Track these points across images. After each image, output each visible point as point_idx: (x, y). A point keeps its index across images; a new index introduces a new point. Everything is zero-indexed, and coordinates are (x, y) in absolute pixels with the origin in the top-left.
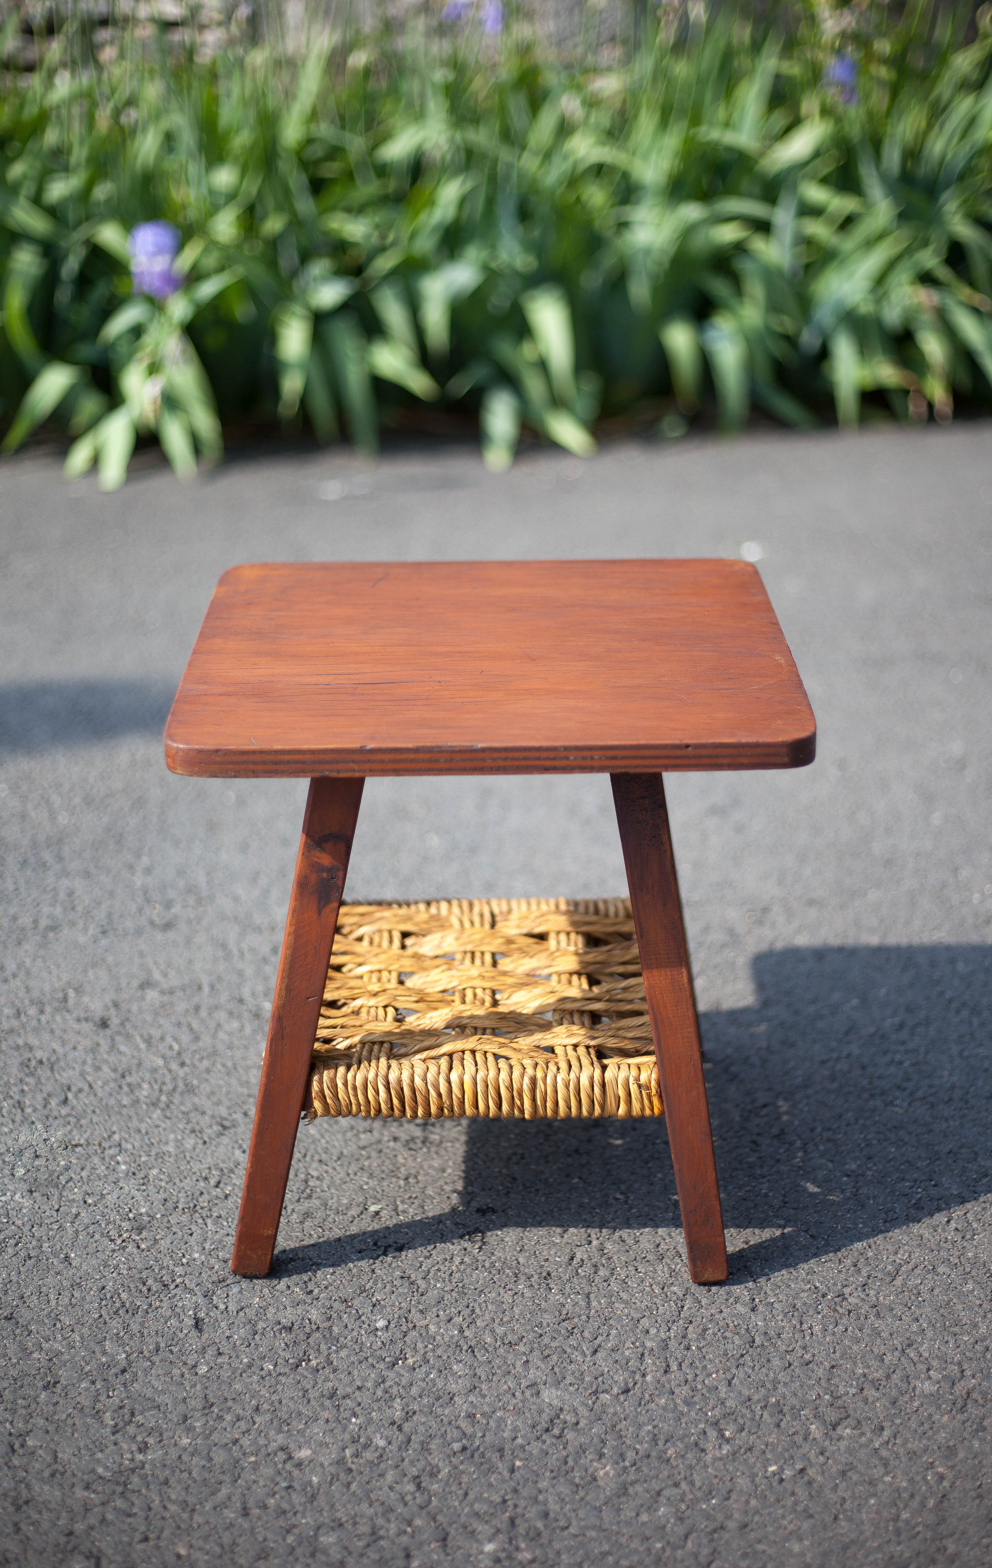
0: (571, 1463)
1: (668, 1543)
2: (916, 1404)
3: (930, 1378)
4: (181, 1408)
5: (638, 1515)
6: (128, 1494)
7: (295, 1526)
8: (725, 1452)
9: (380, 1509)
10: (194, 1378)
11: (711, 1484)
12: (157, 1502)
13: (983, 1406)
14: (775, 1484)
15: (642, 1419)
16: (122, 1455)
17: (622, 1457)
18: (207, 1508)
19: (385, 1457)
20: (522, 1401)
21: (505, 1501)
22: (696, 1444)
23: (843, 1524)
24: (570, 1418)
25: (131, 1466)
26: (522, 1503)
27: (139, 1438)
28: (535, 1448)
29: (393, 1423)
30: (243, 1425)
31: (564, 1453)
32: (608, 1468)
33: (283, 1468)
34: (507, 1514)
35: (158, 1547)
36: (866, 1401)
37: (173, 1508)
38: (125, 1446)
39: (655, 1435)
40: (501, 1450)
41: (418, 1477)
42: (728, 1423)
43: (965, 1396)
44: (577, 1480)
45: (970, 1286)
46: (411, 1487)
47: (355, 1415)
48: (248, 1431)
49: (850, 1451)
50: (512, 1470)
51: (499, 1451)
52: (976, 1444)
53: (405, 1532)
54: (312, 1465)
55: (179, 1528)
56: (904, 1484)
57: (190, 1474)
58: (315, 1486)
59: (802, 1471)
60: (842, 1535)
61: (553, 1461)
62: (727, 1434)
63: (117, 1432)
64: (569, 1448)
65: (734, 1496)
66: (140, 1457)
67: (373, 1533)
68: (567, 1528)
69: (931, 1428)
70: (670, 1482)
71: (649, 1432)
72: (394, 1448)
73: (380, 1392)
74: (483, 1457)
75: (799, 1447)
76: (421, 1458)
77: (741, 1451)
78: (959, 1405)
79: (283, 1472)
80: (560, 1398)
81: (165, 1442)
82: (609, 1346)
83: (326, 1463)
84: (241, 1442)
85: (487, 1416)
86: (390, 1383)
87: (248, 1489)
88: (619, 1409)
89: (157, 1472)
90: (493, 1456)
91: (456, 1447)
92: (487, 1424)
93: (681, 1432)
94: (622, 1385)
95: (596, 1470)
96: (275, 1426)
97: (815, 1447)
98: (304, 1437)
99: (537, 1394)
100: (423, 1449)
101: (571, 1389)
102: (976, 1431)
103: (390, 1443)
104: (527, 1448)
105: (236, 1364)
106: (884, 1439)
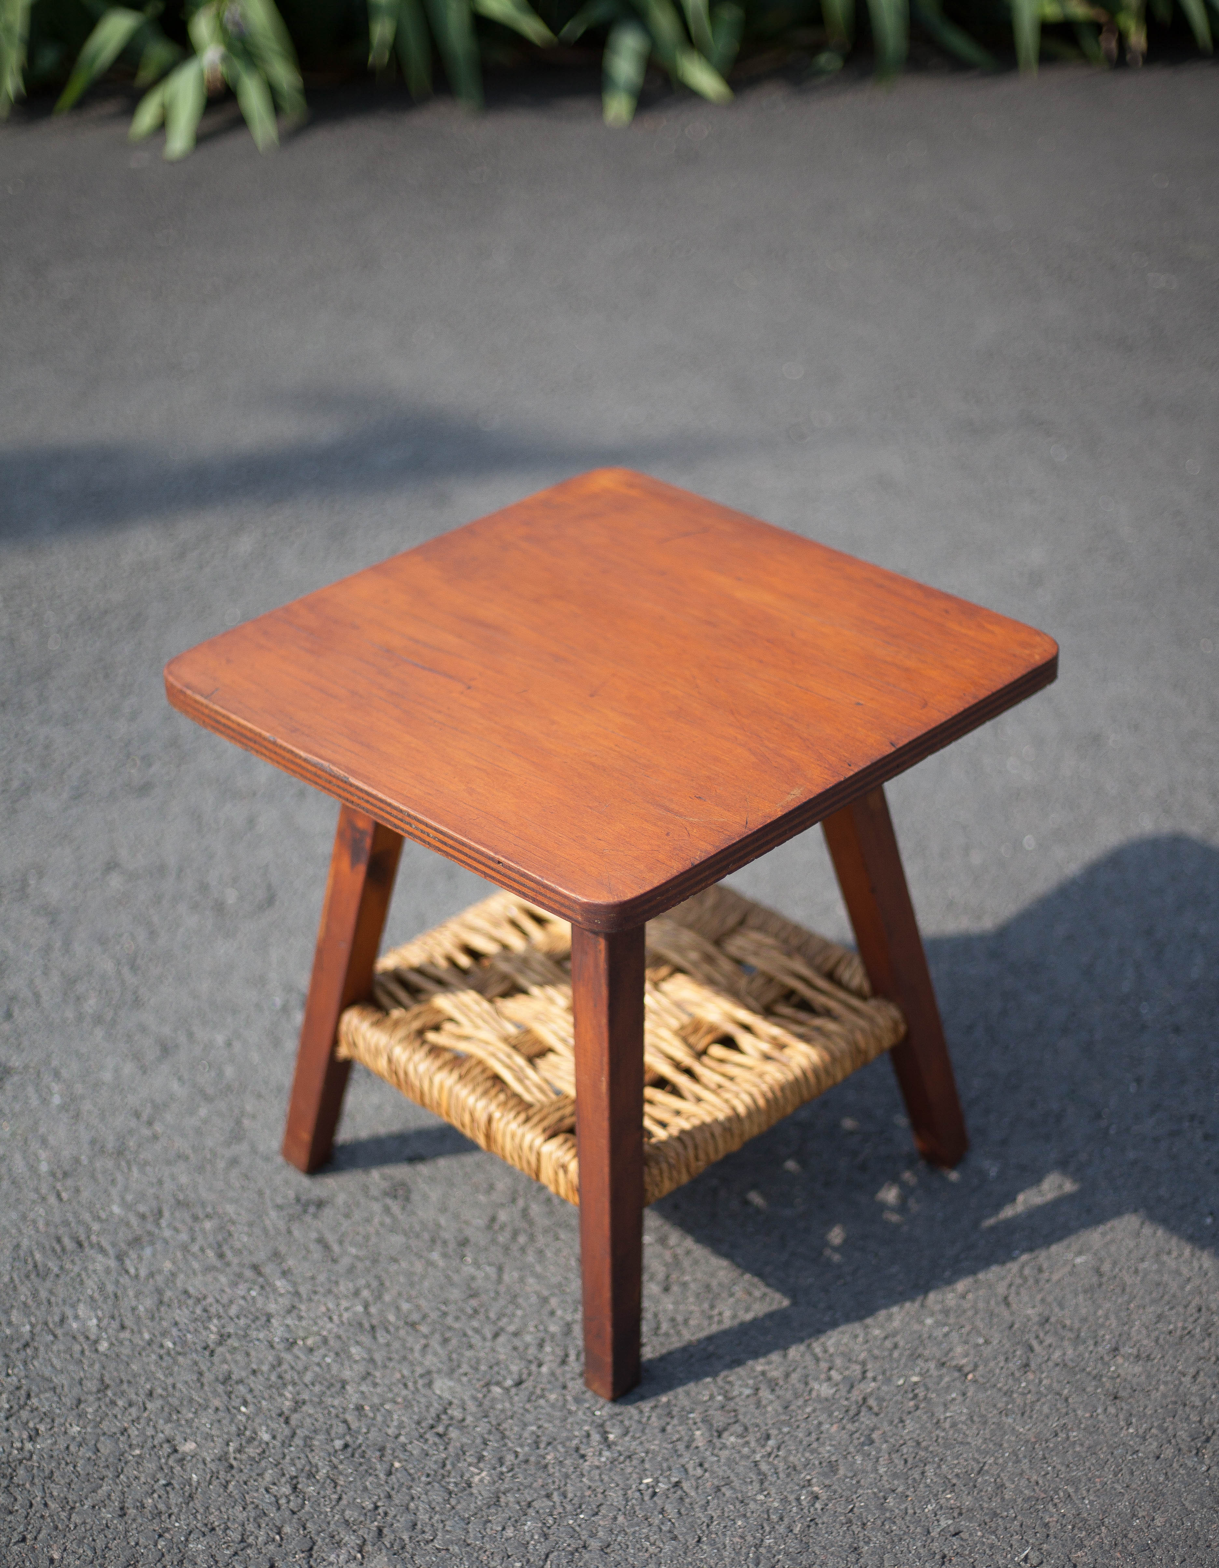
0: (449, 1467)
1: (528, 1561)
2: (809, 1410)
3: (829, 1379)
4: (76, 1390)
5: (504, 1529)
6: (12, 1489)
7: (167, 1530)
8: (603, 1459)
9: (253, 1514)
10: (94, 1356)
11: (583, 1496)
12: (39, 1499)
13: (877, 1414)
14: (647, 1498)
15: (529, 1418)
16: (12, 1443)
17: (501, 1461)
18: (86, 1507)
19: (267, 1453)
20: (413, 1393)
21: (376, 1507)
22: (577, 1449)
23: (705, 1547)
24: (457, 1413)
25: (19, 1457)
26: (392, 1512)
27: (31, 1425)
29: (280, 1415)
30: (133, 1411)
31: (444, 1455)
32: (484, 1474)
33: (166, 1463)
34: (376, 1523)
35: (33, 1549)
36: (758, 1405)
37: (52, 1505)
38: (16, 1434)
39: (538, 1437)
40: (382, 1449)
41: (296, 1477)
42: (613, 1425)
43: (861, 1402)
44: (451, 1487)
45: (894, 1269)
46: (286, 1490)
47: (245, 1403)
48: (138, 1418)
49: (731, 1463)
50: (389, 1474)
51: (380, 1450)
52: (859, 1459)
53: (274, 1540)
54: (194, 1460)
55: (56, 1528)
56: (776, 1504)
57: (75, 1467)
58: (194, 1484)
59: (677, 1484)
60: (701, 1560)
61: (431, 1465)
62: (611, 1437)
63: (11, 1416)
64: (451, 1449)
65: (603, 1511)
66: (29, 1446)
67: (243, 1541)
68: (432, 1540)
69: (818, 1439)
70: (543, 1493)
71: (533, 1433)
72: (277, 1443)
73: (273, 1378)
74: (363, 1457)
75: (680, 1456)
76: (302, 1456)
77: (622, 1458)
78: (852, 1413)
79: (164, 1467)
80: (451, 1390)
81: (56, 1429)
82: (512, 1328)
83: (208, 1459)
84: (130, 1431)
85: (375, 1408)
86: (285, 1366)
87: (128, 1487)
88: (507, 1405)
89: (43, 1464)
90: (373, 1455)
91: (338, 1444)
92: (374, 1419)
93: (565, 1434)
94: (516, 1377)
95: (473, 1475)
96: (165, 1414)
97: (695, 1458)
98: (191, 1427)
99: (429, 1385)
100: (305, 1445)
101: (465, 1379)
102: (863, 1444)
103: (274, 1437)
104: (409, 1447)
105: (137, 1340)
106: (769, 1449)
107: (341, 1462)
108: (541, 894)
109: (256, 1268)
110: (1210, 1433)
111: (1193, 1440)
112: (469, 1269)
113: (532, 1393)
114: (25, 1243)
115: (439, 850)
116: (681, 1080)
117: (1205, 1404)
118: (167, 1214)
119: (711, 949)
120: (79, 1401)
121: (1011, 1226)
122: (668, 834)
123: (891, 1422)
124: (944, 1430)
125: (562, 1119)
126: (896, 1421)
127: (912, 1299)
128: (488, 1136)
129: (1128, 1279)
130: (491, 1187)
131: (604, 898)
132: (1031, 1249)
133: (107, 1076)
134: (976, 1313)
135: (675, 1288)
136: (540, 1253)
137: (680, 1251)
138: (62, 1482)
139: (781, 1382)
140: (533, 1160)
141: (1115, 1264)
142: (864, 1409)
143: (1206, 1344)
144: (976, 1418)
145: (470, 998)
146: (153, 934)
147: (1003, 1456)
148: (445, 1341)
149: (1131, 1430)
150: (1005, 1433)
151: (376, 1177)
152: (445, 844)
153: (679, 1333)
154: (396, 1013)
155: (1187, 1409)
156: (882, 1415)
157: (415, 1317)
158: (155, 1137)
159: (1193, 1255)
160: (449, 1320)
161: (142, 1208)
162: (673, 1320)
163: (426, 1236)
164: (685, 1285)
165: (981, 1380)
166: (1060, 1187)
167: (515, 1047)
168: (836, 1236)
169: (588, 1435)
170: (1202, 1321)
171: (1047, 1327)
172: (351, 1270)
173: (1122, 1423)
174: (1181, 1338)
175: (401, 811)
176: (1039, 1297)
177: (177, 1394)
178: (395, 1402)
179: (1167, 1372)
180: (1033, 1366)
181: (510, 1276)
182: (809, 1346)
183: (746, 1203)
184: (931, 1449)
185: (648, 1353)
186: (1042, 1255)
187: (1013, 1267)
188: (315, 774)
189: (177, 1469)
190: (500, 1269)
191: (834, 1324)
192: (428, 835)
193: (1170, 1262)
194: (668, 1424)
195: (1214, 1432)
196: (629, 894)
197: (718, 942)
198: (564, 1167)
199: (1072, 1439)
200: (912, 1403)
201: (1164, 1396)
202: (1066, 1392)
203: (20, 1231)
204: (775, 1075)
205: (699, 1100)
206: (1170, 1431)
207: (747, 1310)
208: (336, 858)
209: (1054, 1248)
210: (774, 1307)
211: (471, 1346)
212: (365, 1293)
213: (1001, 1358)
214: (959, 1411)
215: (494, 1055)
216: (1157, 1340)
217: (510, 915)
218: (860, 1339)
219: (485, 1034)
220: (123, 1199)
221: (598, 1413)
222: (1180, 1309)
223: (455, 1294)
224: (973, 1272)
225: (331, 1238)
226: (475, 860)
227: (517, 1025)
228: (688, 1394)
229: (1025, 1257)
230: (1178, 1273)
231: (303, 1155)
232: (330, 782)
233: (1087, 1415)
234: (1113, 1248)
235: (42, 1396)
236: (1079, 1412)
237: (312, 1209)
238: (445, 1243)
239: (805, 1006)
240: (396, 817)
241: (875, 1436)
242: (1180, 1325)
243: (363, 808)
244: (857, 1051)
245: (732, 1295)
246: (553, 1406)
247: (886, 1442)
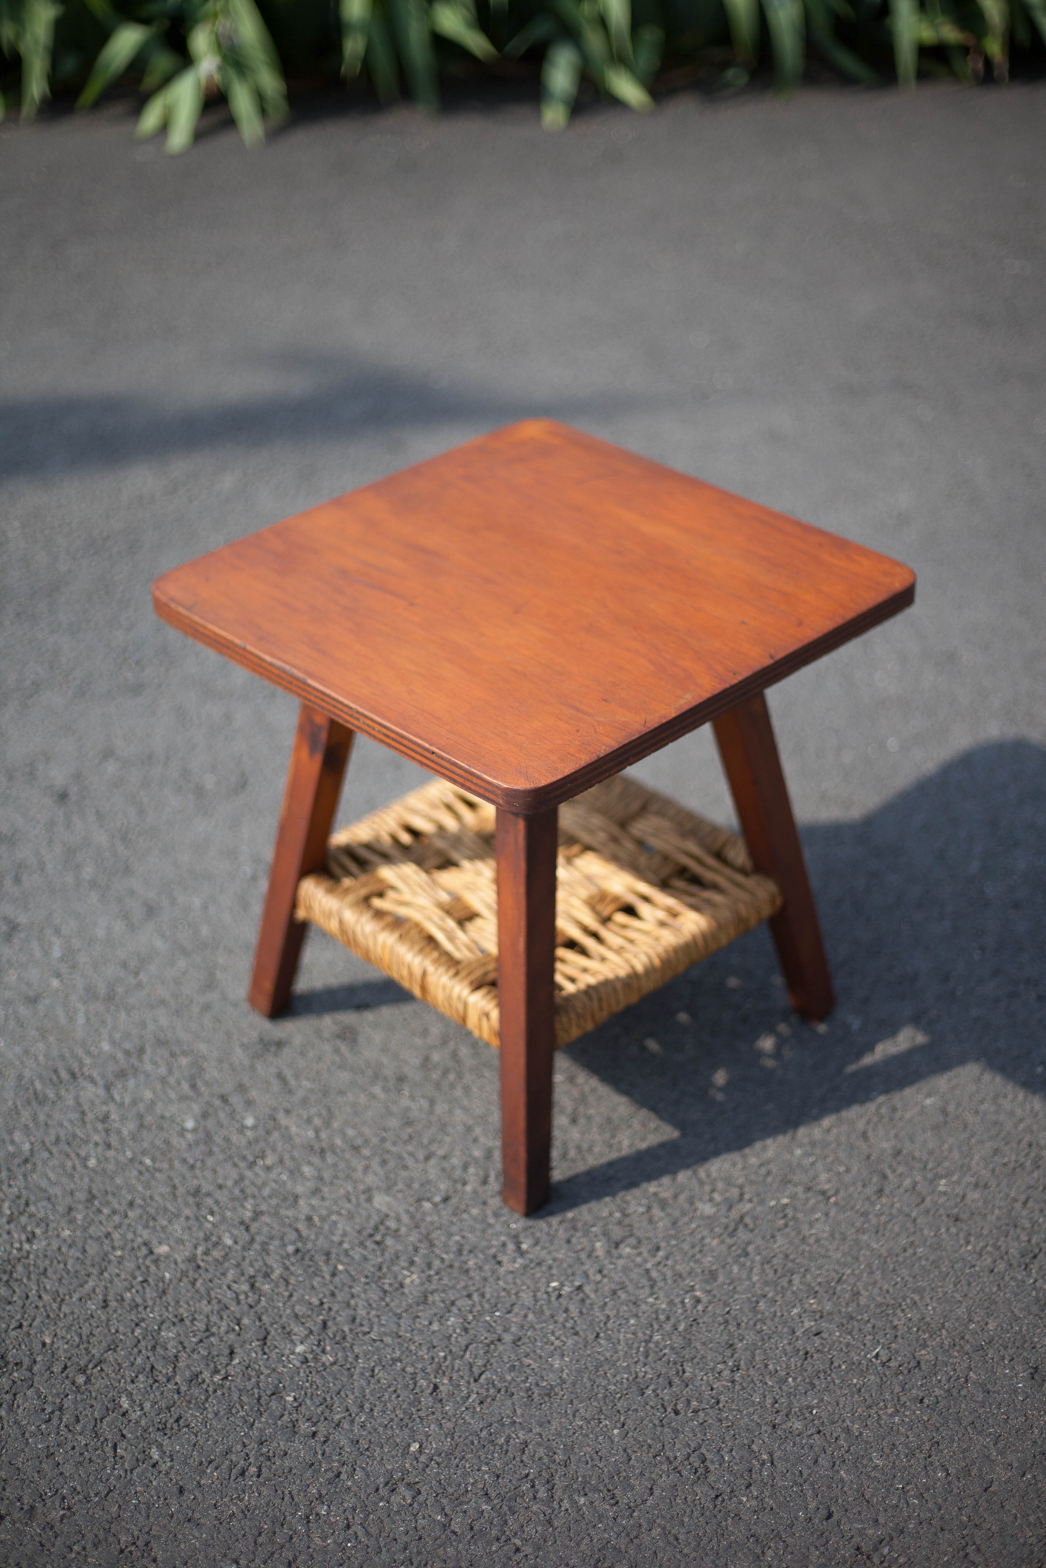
0: (385, 1270)
1: (451, 1351)
2: (693, 1226)
3: (711, 1200)
4: (68, 1200)
5: (430, 1323)
6: (12, 1283)
7: (143, 1320)
8: (517, 1265)
9: (216, 1307)
10: (84, 1171)
11: (499, 1297)
12: (34, 1292)
13: (752, 1231)
14: (553, 1299)
15: (454, 1229)
16: (12, 1244)
17: (429, 1266)
18: (74, 1299)
19: (230, 1256)
20: (356, 1206)
21: (322, 1303)
22: (495, 1257)
23: (602, 1342)
24: (392, 1224)
25: (19, 1256)
26: (336, 1307)
27: (29, 1228)
28: (357, 1253)
29: (242, 1223)
30: (117, 1219)
31: (380, 1260)
32: (415, 1276)
34: (321, 1317)
35: (28, 1334)
36: (651, 1221)
37: (46, 1297)
38: (16, 1236)
39: (462, 1245)
40: (328, 1254)
41: (254, 1277)
42: (526, 1236)
43: (739, 1220)
44: (386, 1287)
45: (770, 1107)
46: (245, 1287)
47: (212, 1213)
48: (121, 1224)
49: (626, 1270)
50: (334, 1275)
51: (326, 1255)
52: (735, 1269)
53: (234, 1330)
54: (168, 1261)
55: (48, 1316)
56: (664, 1306)
57: (65, 1265)
58: (167, 1281)
59: (579, 1288)
60: (599, 1353)
61: (370, 1268)
62: (524, 1246)
63: (12, 1221)
64: (387, 1255)
65: (516, 1309)
66: (26, 1246)
67: (207, 1330)
68: (369, 1333)
69: (701, 1251)
70: (464, 1293)
71: (457, 1242)
72: (238, 1247)
73: (237, 1192)
74: (311, 1260)
75: (582, 1264)
76: (259, 1258)
77: (532, 1265)
78: (731, 1228)
79: (142, 1266)
80: (388, 1205)
81: (50, 1233)
82: (441, 1153)
83: (179, 1260)
84: (113, 1236)
85: (323, 1219)
86: (247, 1182)
87: (111, 1282)
88: (436, 1218)
89: (39, 1262)
90: (320, 1259)
91: (291, 1249)
92: (322, 1228)
93: (484, 1244)
94: (443, 1194)
95: (405, 1277)
96: (144, 1221)
97: (596, 1265)
98: (165, 1232)
99: (369, 1200)
100: (264, 1250)
101: (400, 1195)
102: (739, 1256)
103: (236, 1242)
104: (351, 1253)
105: (121, 1158)
106: (658, 1259)
107: (293, 1264)
108: (468, 780)
109: (224, 1099)
110: (1037, 1251)
111: (1023, 1256)
112: (405, 1102)
113: (457, 1208)
114: (27, 1074)
115: (383, 742)
116: (589, 943)
117: (1033, 1226)
118: (149, 1050)
119: (616, 831)
120: (70, 1209)
121: (870, 1072)
122: (578, 731)
123: (763, 1238)
124: (808, 1245)
125: (486, 974)
126: (768, 1237)
127: (784, 1132)
128: (424, 988)
129: (970, 1118)
130: (425, 1033)
131: (522, 784)
132: (887, 1091)
133: (100, 933)
134: (838, 1145)
135: (582, 1121)
136: (467, 1089)
137: (587, 1089)
138: (54, 1277)
139: (671, 1202)
140: (460, 1007)
141: (959, 1105)
142: (741, 1228)
143: (1036, 1175)
144: (837, 1236)
145: (409, 870)
146: (141, 812)
147: (859, 1267)
148: (384, 1163)
149: (969, 1248)
150: (861, 1249)
151: (328, 1022)
152: (388, 736)
153: (583, 1159)
154: (347, 882)
155: (1018, 1230)
156: (757, 1231)
157: (359, 1141)
158: (140, 986)
159: (1025, 1097)
160: (388, 1145)
161: (128, 1046)
162: (579, 1148)
163: (370, 1072)
164: (589, 1118)
165: (842, 1203)
166: (913, 1038)
167: (448, 912)
168: (720, 1077)
169: (504, 1245)
170: (1032, 1154)
171: (899, 1158)
172: (305, 1101)
173: (962, 1242)
174: (1014, 1169)
175: (351, 708)
176: (893, 1132)
177: (154, 1204)
178: (340, 1214)
179: (1001, 1198)
180: (887, 1191)
181: (441, 1108)
182: (695, 1173)
183: (643, 1049)
184: (798, 1261)
185: (558, 1174)
186: (897, 1098)
187: (871, 1107)
188: (279, 676)
189: (153, 1268)
190: (432, 1102)
191: (716, 1153)
192: (374, 729)
193: (1006, 1104)
194: (572, 1236)
195: (1040, 1250)
196: (544, 780)
197: (623, 824)
198: (487, 1015)
199: (919, 1255)
200: (782, 1222)
201: (999, 1219)
202: (914, 1214)
203: (22, 1063)
204: (669, 939)
205: (603, 959)
206: (1003, 1249)
207: (643, 1139)
208: (297, 748)
209: (908, 1092)
210: (665, 1138)
211: (405, 1167)
212: (317, 1121)
213: (859, 1185)
214: (822, 1229)
215: (429, 919)
216: (993, 1171)
217: (445, 801)
218: (740, 1166)
219: (423, 900)
220: (110, 1037)
221: (514, 1226)
222: (1014, 1145)
223: (393, 1123)
224: (837, 1110)
225: (288, 1073)
226: (413, 750)
227: (449, 893)
228: (590, 1211)
229: (882, 1099)
230: (1012, 1113)
231: (265, 1002)
232: (291, 683)
233: (932, 1234)
234: (957, 1092)
235: (39, 1205)
236: (926, 1232)
237: (273, 1049)
238: (385, 1078)
239: (696, 881)
240: (347, 713)
241: (750, 1249)
242: (1013, 1158)
243: (319, 706)
244: (740, 920)
245: (630, 1126)
246: (475, 1219)
247: (759, 1254)
